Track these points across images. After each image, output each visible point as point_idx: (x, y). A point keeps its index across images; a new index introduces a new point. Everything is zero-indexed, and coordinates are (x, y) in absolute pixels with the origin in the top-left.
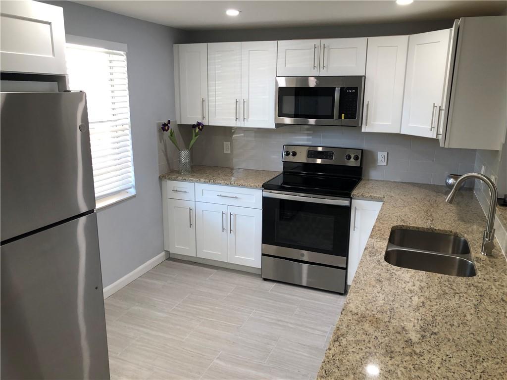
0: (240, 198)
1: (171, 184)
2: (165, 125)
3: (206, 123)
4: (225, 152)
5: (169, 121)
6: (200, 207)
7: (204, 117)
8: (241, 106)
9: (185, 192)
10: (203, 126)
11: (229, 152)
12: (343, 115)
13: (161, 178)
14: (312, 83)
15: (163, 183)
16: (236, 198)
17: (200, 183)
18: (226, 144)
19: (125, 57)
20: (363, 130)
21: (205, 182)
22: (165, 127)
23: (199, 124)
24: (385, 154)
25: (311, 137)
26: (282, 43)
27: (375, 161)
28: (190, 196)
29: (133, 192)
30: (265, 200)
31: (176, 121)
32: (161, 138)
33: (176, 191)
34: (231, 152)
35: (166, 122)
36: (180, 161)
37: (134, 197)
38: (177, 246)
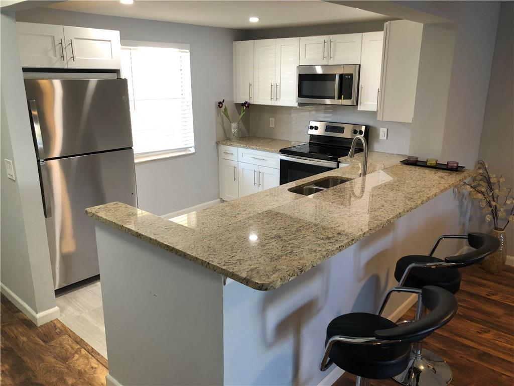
0: (266, 160)
1: (224, 148)
2: (220, 103)
3: (252, 102)
4: (271, 126)
5: (224, 100)
6: (241, 166)
7: (250, 98)
8: (275, 90)
9: (232, 154)
10: (249, 104)
11: (274, 126)
12: (343, 96)
13: (218, 143)
14: (319, 70)
15: (219, 146)
16: (264, 159)
17: (240, 147)
18: (272, 120)
19: (189, 53)
20: (359, 109)
21: (244, 147)
22: (220, 104)
23: (246, 103)
24: (385, 130)
25: (331, 115)
26: (302, 39)
27: (378, 136)
28: (234, 158)
29: (193, 150)
30: (282, 161)
31: (233, 101)
32: (218, 114)
33: (227, 153)
34: (275, 126)
35: (222, 101)
36: (231, 131)
37: (194, 154)
38: (227, 195)
